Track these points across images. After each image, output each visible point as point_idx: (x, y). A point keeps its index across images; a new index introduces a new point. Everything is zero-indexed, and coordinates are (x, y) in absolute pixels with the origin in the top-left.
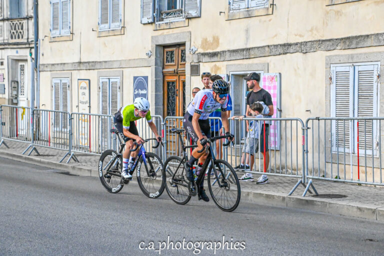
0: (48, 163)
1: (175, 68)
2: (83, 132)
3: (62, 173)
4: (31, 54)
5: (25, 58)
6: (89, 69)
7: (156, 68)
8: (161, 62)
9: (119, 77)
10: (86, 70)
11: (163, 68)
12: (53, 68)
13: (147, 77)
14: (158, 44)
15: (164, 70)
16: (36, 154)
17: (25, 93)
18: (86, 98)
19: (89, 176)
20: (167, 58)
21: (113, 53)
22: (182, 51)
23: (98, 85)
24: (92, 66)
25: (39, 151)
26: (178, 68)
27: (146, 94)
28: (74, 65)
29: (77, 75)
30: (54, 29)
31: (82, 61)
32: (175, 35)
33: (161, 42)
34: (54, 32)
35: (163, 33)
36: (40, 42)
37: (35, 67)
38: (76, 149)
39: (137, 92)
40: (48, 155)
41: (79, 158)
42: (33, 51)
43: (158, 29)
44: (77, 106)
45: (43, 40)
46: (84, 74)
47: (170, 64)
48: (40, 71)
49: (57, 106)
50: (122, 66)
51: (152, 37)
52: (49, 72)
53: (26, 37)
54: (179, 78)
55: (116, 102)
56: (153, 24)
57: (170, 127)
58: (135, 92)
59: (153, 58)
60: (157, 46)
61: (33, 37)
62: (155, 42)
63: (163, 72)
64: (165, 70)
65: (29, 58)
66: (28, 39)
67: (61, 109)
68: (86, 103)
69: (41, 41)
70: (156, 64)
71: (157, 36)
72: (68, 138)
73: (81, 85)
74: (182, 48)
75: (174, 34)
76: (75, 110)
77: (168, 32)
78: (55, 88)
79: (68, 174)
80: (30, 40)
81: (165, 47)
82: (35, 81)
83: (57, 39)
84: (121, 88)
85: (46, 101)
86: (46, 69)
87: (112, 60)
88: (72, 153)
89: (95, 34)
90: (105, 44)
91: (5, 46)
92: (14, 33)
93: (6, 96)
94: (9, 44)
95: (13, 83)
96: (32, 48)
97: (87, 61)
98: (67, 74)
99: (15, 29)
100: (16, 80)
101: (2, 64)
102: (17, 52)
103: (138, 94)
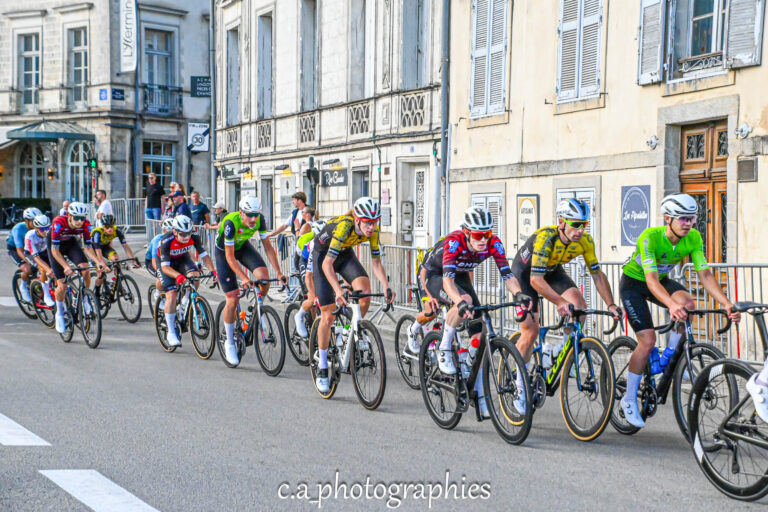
1: (706, 167)
4: (435, 151)
5: (425, 160)
6: (538, 176)
7: (666, 169)
8: (676, 156)
9: (594, 189)
10: (532, 176)
11: (681, 169)
12: (474, 176)
13: (649, 187)
14: (670, 122)
15: (682, 174)
17: (425, 223)
20: (689, 149)
21: (583, 144)
22: (721, 134)
24: (544, 169)
26: (711, 166)
27: (646, 220)
28: (510, 168)
29: (515, 187)
30: (476, 104)
31: (525, 161)
32: (707, 104)
33: (678, 119)
34: (475, 110)
35: (682, 101)
36: (452, 130)
37: (441, 175)
38: (511, 326)
39: (628, 216)
42: (439, 146)
43: (672, 93)
45: (457, 125)
46: (528, 185)
47: (695, 160)
48: (450, 183)
50: (600, 167)
51: (659, 110)
52: (466, 184)
53: (428, 122)
54: (714, 186)
56: (662, 85)
57: (694, 283)
58: (624, 215)
59: (661, 149)
60: (670, 126)
61: (440, 120)
62: (664, 117)
63: (680, 177)
64: (686, 173)
65: (432, 160)
66: (431, 124)
69: (454, 127)
70: (667, 161)
71: (669, 107)
73: (522, 207)
74: (720, 128)
75: (704, 101)
77: (691, 99)
80: (434, 127)
81: (685, 127)
82: (442, 199)
83: (480, 123)
84: (597, 209)
86: (460, 178)
87: (581, 156)
89: (549, 110)
90: (568, 127)
91: (392, 139)
92: (407, 115)
93: (393, 229)
94: (400, 136)
95: (404, 205)
96: (438, 140)
97: (533, 161)
98: (497, 185)
99: (410, 109)
100: (410, 199)
101: (387, 171)
102: (412, 149)
103: (631, 221)
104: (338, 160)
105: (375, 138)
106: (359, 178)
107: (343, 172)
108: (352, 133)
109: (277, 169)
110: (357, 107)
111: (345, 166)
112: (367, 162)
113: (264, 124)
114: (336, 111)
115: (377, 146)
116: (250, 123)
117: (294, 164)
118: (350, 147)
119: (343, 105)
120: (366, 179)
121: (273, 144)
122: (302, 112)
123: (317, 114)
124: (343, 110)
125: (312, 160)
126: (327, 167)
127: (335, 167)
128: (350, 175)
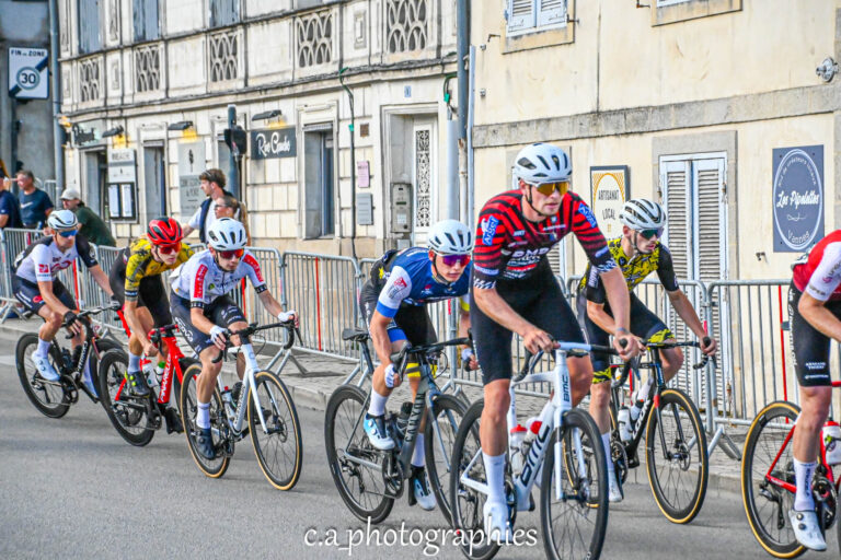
4: (448, 93)
5: (430, 109)
6: (627, 134)
9: (724, 154)
10: (616, 135)
12: (515, 136)
17: (433, 219)
21: (704, 76)
23: (656, 182)
24: (636, 121)
28: (578, 121)
29: (587, 154)
30: (517, 10)
31: (603, 108)
34: (516, 20)
36: (477, 55)
37: (459, 135)
39: (785, 201)
42: (454, 84)
45: (484, 48)
46: (609, 150)
48: (474, 149)
50: (733, 115)
51: (838, 11)
52: (503, 150)
53: (435, 43)
55: (715, 237)
58: (778, 199)
61: (454, 40)
65: (442, 110)
66: (439, 47)
73: (600, 189)
80: (444, 52)
82: (461, 176)
83: (525, 43)
84: (731, 189)
86: (492, 141)
87: (701, 98)
89: (644, 17)
90: (678, 48)
91: (373, 73)
92: (398, 32)
93: (377, 231)
94: (386, 69)
95: (397, 187)
96: (450, 76)
97: (618, 107)
99: (402, 21)
100: (405, 178)
101: (365, 130)
102: (408, 92)
103: (790, 208)
104: (277, 113)
105: (342, 73)
106: (316, 144)
107: (288, 133)
108: (302, 64)
109: (172, 128)
110: (311, 18)
111: (291, 122)
112: (331, 115)
113: (146, 49)
114: (273, 26)
115: (346, 87)
116: (121, 49)
117: (202, 120)
118: (299, 89)
119: (284, 15)
120: (328, 145)
121: (163, 85)
122: (214, 29)
123: (240, 31)
124: (285, 24)
125: (232, 112)
126: (261, 125)
127: (275, 124)
128: (301, 138)
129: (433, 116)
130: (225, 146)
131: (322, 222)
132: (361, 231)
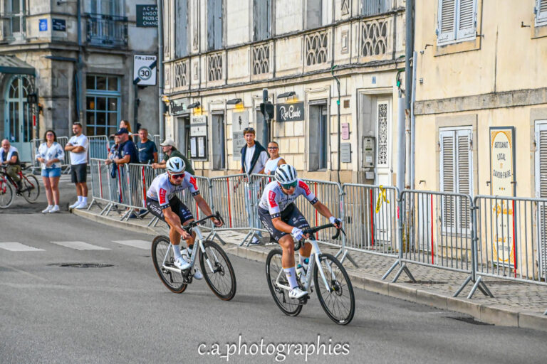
0: (432, 298)
2: (500, 236)
3: (458, 319)
4: (399, 81)
5: (388, 91)
6: (514, 107)
10: (506, 107)
12: (441, 108)
16: (408, 279)
17: (388, 160)
18: (507, 166)
19: (513, 327)
23: (532, 137)
24: (520, 99)
25: (414, 274)
28: (482, 98)
29: (488, 119)
30: (444, 29)
31: (499, 90)
34: (443, 35)
36: (418, 57)
37: (406, 107)
38: (485, 270)
40: (431, 282)
41: (493, 289)
42: (403, 75)
44: (489, 182)
45: (422, 53)
46: (502, 117)
48: (415, 116)
49: (448, 184)
52: (433, 116)
53: (392, 50)
61: (404, 48)
65: (395, 91)
66: (394, 53)
67: (456, 189)
68: (506, 175)
72: (470, 246)
73: (496, 140)
76: (484, 191)
78: (445, 146)
79: (471, 320)
80: (397, 56)
82: (407, 133)
83: (448, 50)
85: (428, 173)
86: (427, 111)
88: (478, 279)
89: (526, 33)
91: (352, 69)
92: (368, 43)
93: (354, 166)
94: (360, 66)
95: (366, 140)
96: (401, 70)
97: (508, 90)
98: (467, 117)
99: (371, 37)
100: (371, 133)
101: (347, 104)
102: (374, 81)
104: (293, 93)
105: (333, 69)
106: (316, 112)
107: (300, 106)
108: (309, 63)
109: (229, 103)
110: (315, 35)
111: (301, 99)
112: (326, 95)
113: (215, 55)
114: (291, 40)
115: (335, 78)
116: (200, 55)
117: (247, 98)
118: (307, 79)
119: (298, 34)
120: (324, 113)
121: (224, 77)
122: (255, 42)
123: (271, 43)
124: (299, 39)
125: (266, 93)
126: (282, 101)
127: (291, 100)
128: (307, 109)
129: (390, 95)
130: (261, 114)
131: (319, 160)
132: (343, 166)
